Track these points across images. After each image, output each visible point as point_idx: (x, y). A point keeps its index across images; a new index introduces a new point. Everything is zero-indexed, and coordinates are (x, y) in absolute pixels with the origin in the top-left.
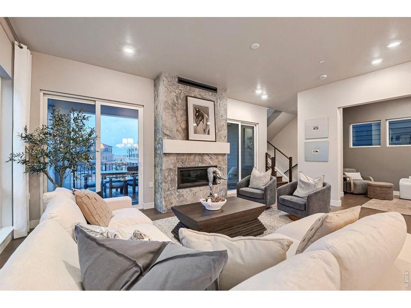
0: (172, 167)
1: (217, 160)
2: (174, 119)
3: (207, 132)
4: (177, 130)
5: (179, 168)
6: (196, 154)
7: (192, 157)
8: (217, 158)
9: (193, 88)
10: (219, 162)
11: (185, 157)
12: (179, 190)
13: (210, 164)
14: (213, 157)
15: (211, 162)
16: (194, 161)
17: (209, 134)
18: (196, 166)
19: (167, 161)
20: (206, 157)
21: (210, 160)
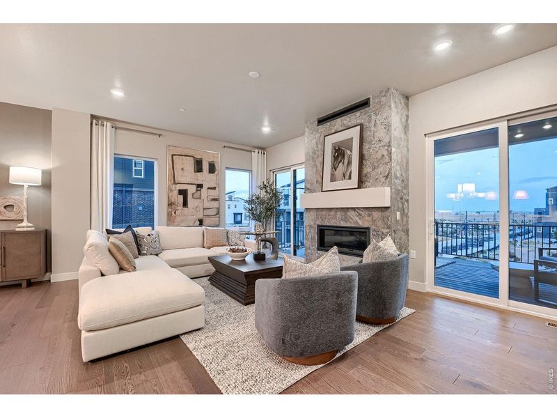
0: (312, 223)
1: (370, 219)
2: (315, 170)
3: (347, 177)
4: (317, 181)
5: (318, 226)
6: (337, 208)
7: (333, 213)
8: (369, 215)
9: (333, 122)
10: (374, 221)
11: (324, 213)
12: (319, 252)
13: (359, 224)
14: (363, 214)
15: (359, 221)
16: (335, 217)
17: (350, 178)
18: (338, 225)
19: (308, 217)
20: (351, 214)
21: (357, 218)
